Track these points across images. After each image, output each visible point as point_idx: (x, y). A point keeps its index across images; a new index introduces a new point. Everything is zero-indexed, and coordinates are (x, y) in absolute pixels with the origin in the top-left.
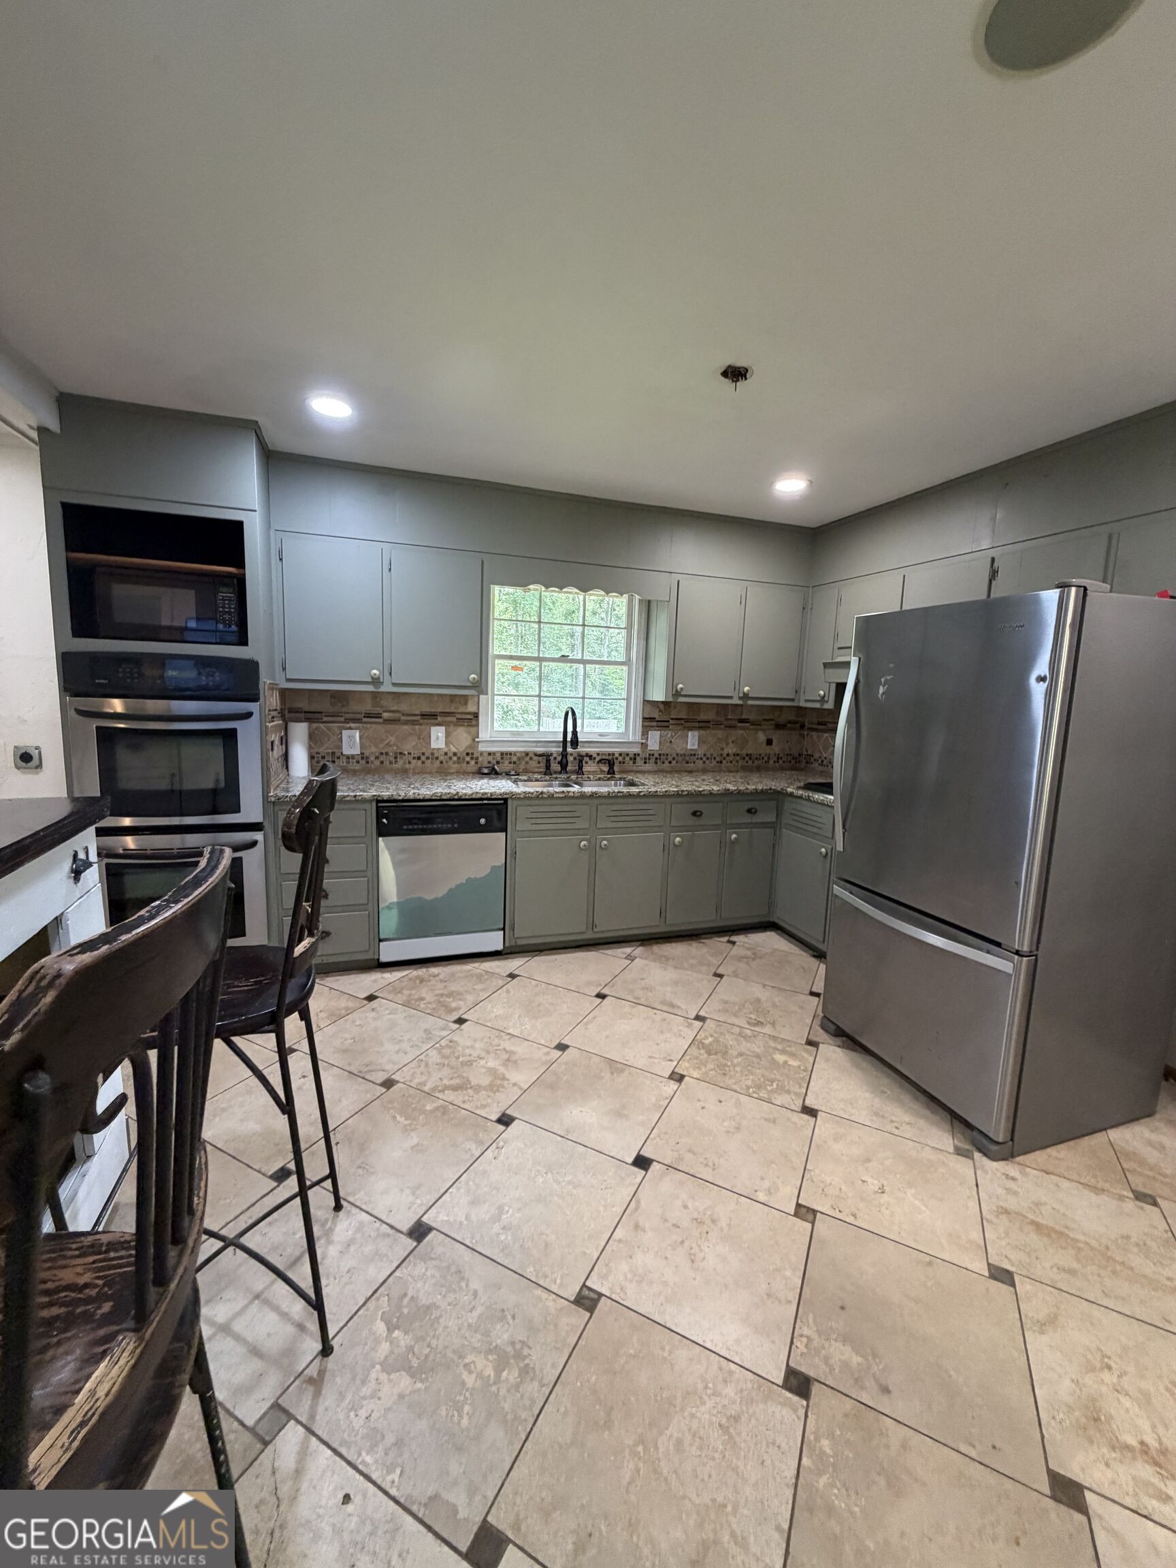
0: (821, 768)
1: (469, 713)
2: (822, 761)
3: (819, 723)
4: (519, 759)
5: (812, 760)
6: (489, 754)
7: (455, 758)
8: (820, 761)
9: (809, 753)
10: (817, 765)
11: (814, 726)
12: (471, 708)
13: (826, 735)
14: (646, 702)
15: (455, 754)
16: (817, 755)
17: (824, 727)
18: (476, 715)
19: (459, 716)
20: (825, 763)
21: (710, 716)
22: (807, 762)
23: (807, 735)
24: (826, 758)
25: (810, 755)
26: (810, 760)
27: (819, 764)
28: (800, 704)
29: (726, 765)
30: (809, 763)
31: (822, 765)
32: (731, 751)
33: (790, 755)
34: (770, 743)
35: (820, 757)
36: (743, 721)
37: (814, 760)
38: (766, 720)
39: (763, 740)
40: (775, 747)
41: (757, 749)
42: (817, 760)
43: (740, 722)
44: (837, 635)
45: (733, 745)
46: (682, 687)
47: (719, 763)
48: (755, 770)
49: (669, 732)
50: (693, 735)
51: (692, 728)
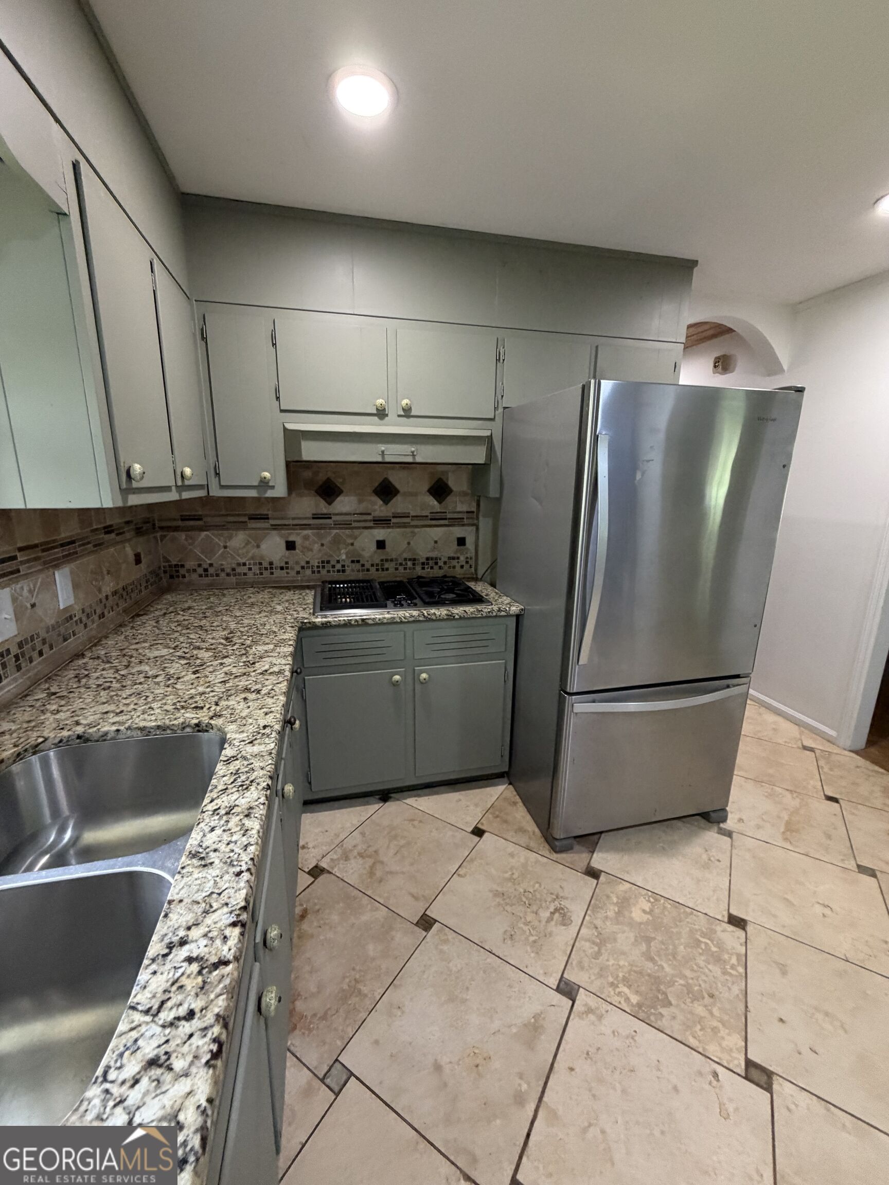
0: (206, 580)
2: (206, 570)
3: (184, 519)
5: (182, 571)
8: (200, 571)
9: (174, 563)
10: (194, 576)
11: (175, 524)
13: (204, 534)
16: (191, 564)
17: (199, 523)
20: (211, 571)
22: (172, 577)
23: (162, 538)
24: (211, 565)
25: (176, 566)
26: (177, 571)
27: (201, 576)
28: (216, 492)
29: (110, 615)
30: (178, 577)
31: (207, 576)
32: (108, 588)
33: (151, 573)
34: (138, 560)
35: (200, 565)
36: (108, 530)
37: (188, 571)
38: (128, 523)
39: (131, 557)
40: (143, 566)
41: (132, 574)
42: (195, 571)
43: (106, 533)
44: (277, 391)
45: (107, 578)
46: (137, 468)
47: (102, 616)
48: (137, 612)
49: (24, 585)
50: (61, 576)
51: (57, 566)
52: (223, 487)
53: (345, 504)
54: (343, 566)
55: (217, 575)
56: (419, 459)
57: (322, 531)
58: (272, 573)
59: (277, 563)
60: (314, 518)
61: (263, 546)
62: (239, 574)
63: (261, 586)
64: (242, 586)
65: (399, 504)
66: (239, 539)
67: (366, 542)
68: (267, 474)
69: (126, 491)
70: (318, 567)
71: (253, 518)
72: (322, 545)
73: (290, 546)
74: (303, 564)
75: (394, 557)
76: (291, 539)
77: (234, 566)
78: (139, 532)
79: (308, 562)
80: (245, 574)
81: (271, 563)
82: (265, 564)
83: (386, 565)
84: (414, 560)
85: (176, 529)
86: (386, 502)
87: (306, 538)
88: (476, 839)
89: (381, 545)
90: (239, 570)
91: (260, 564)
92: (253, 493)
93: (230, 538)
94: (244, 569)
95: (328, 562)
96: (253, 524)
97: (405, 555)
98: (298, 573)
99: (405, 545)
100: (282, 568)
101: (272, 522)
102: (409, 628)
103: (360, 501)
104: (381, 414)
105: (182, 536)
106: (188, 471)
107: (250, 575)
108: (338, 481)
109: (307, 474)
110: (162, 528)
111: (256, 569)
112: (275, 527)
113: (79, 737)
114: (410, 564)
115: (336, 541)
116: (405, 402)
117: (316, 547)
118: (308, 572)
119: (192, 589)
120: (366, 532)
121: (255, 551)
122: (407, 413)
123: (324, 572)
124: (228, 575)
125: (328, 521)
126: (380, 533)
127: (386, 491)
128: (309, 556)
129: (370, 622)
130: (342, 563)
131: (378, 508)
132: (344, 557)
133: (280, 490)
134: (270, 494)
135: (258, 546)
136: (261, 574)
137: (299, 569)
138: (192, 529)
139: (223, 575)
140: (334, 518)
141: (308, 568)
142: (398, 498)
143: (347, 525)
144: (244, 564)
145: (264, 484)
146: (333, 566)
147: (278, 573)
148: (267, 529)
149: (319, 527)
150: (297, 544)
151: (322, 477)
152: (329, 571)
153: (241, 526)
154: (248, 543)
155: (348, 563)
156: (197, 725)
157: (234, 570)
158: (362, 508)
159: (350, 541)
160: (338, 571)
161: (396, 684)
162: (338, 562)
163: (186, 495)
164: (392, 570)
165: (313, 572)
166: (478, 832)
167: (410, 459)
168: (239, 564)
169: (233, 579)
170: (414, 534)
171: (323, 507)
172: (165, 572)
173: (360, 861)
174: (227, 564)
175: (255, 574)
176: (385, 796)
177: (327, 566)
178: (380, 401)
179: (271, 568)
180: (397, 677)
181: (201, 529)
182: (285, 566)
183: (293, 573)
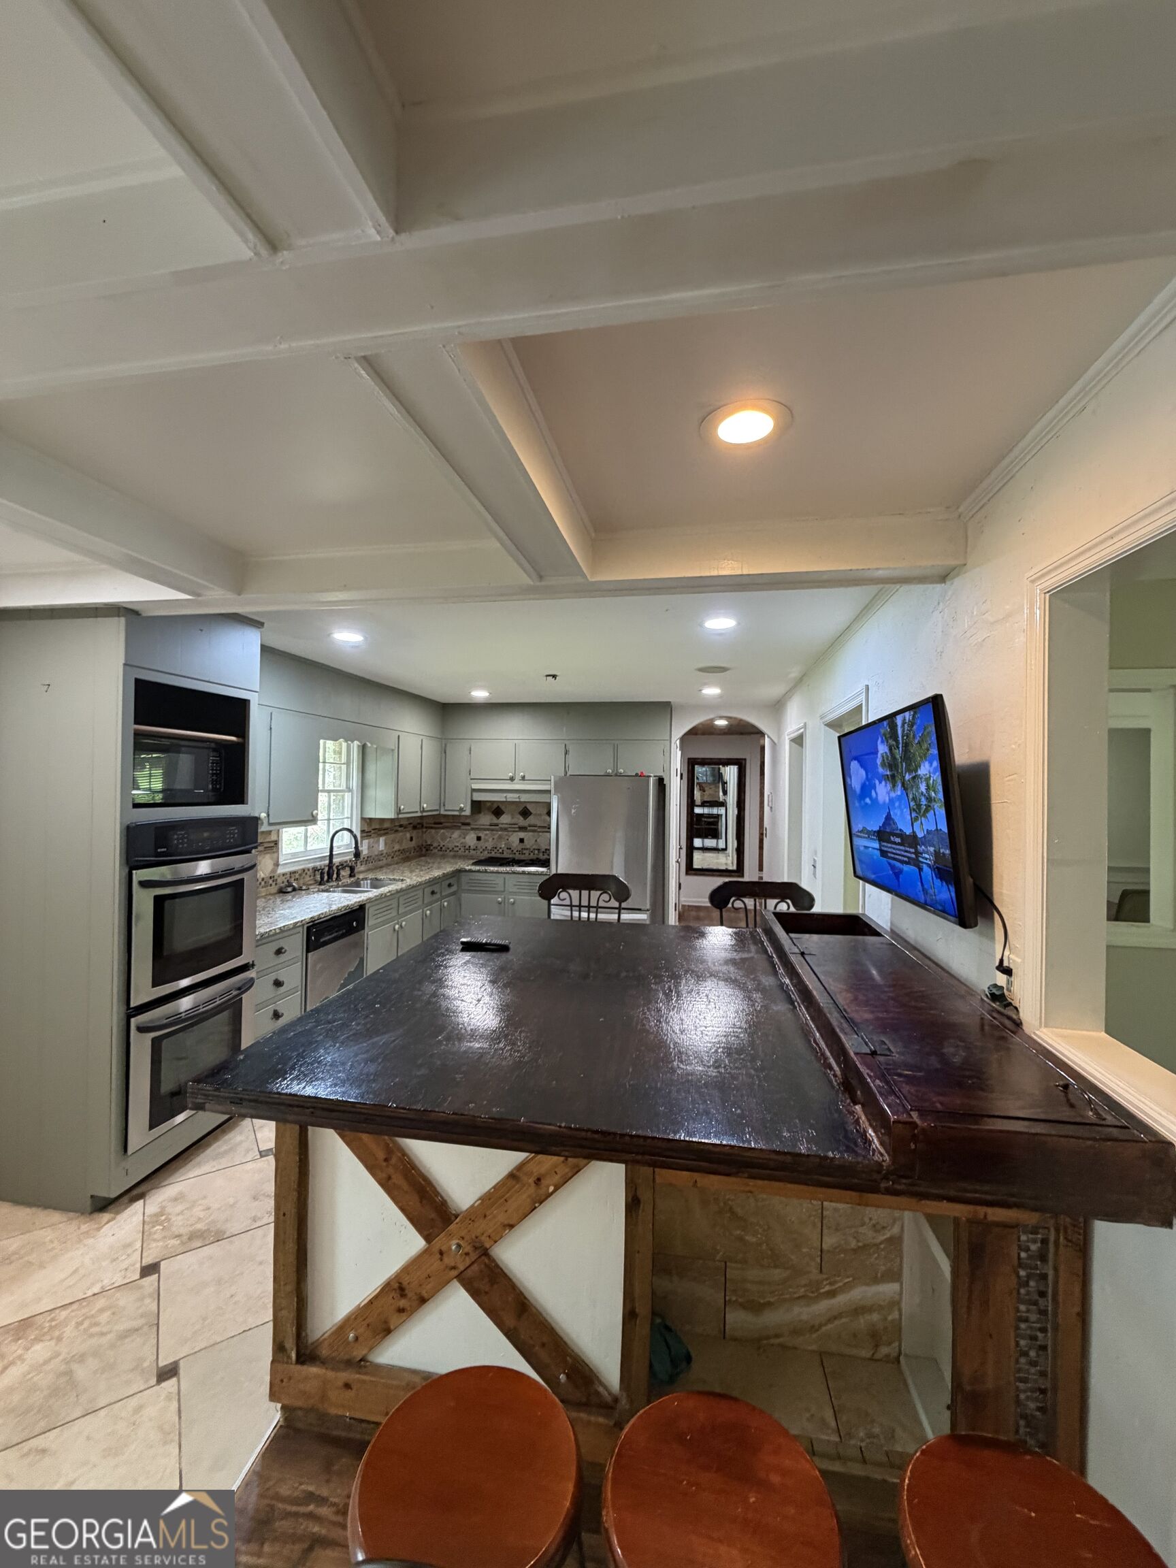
0: (441, 853)
1: (269, 842)
2: (441, 848)
3: (435, 823)
4: (300, 875)
5: (432, 848)
6: (283, 875)
7: (263, 883)
8: (439, 848)
9: (429, 843)
10: (436, 851)
11: (430, 825)
12: (273, 837)
13: (442, 831)
14: (363, 819)
15: (263, 879)
16: (435, 844)
17: (441, 825)
18: (276, 843)
19: (266, 845)
20: (444, 848)
21: (386, 825)
22: (427, 850)
23: (426, 831)
24: (444, 846)
25: (429, 845)
26: (430, 848)
27: (439, 850)
28: (443, 812)
29: (396, 859)
30: (429, 850)
31: (442, 851)
32: (397, 847)
33: (418, 846)
34: (411, 839)
35: (439, 845)
36: (401, 826)
37: (434, 848)
38: (410, 824)
39: (409, 838)
40: (414, 842)
41: (407, 845)
42: (437, 848)
44: (470, 771)
45: (398, 844)
46: (402, 807)
47: (393, 857)
48: (407, 859)
49: (372, 840)
50: (382, 840)
51: (381, 835)
52: (447, 811)
53: (505, 819)
54: (503, 851)
55: (446, 851)
56: (522, 800)
57: (494, 832)
58: (470, 852)
60: (489, 825)
61: (467, 837)
64: (454, 857)
65: (531, 820)
66: (456, 834)
67: (514, 838)
68: (462, 805)
69: (397, 815)
70: (491, 850)
71: (464, 824)
72: (493, 839)
73: (479, 839)
74: (484, 848)
75: (528, 847)
76: (479, 835)
77: (453, 847)
78: (415, 828)
79: (486, 847)
80: (458, 851)
81: (470, 847)
82: (467, 847)
83: (524, 852)
84: (539, 850)
85: (432, 828)
86: (525, 819)
87: (486, 835)
89: (522, 841)
90: (455, 849)
91: (465, 847)
92: (457, 813)
93: (453, 833)
94: (457, 849)
95: (496, 848)
96: (460, 828)
97: (534, 847)
99: (533, 842)
100: (474, 850)
101: (472, 826)
102: (507, 876)
103: (513, 818)
104: (512, 779)
105: (433, 831)
106: (425, 805)
107: (460, 852)
108: (503, 808)
109: (489, 804)
110: (426, 828)
111: (462, 849)
112: (472, 829)
114: (536, 852)
115: (500, 837)
116: (522, 774)
117: (490, 840)
118: (486, 852)
119: (434, 856)
120: (515, 834)
121: (463, 840)
122: (523, 778)
123: (493, 853)
124: (450, 851)
125: (497, 827)
126: (522, 835)
127: (525, 813)
128: (487, 845)
129: (488, 871)
130: (502, 848)
131: (521, 821)
132: (503, 846)
133: (468, 812)
134: (463, 814)
135: (465, 838)
136: (465, 852)
137: (482, 850)
138: (438, 828)
140: (500, 826)
142: (531, 817)
143: (505, 829)
144: (458, 846)
145: (461, 810)
146: (498, 850)
147: (472, 852)
148: (468, 830)
149: (493, 830)
150: (483, 838)
151: (495, 806)
154: (460, 836)
155: (505, 849)
157: (453, 849)
158: (514, 821)
159: (507, 838)
160: (500, 853)
161: (500, 903)
162: (500, 848)
163: (425, 814)
164: (527, 854)
167: (518, 800)
168: (455, 846)
169: (452, 853)
170: (539, 836)
171: (495, 821)
172: (425, 847)
174: (451, 846)
175: (462, 852)
177: (496, 851)
178: (511, 774)
179: (470, 849)
180: (500, 899)
181: (443, 828)
182: (476, 849)
183: (479, 852)
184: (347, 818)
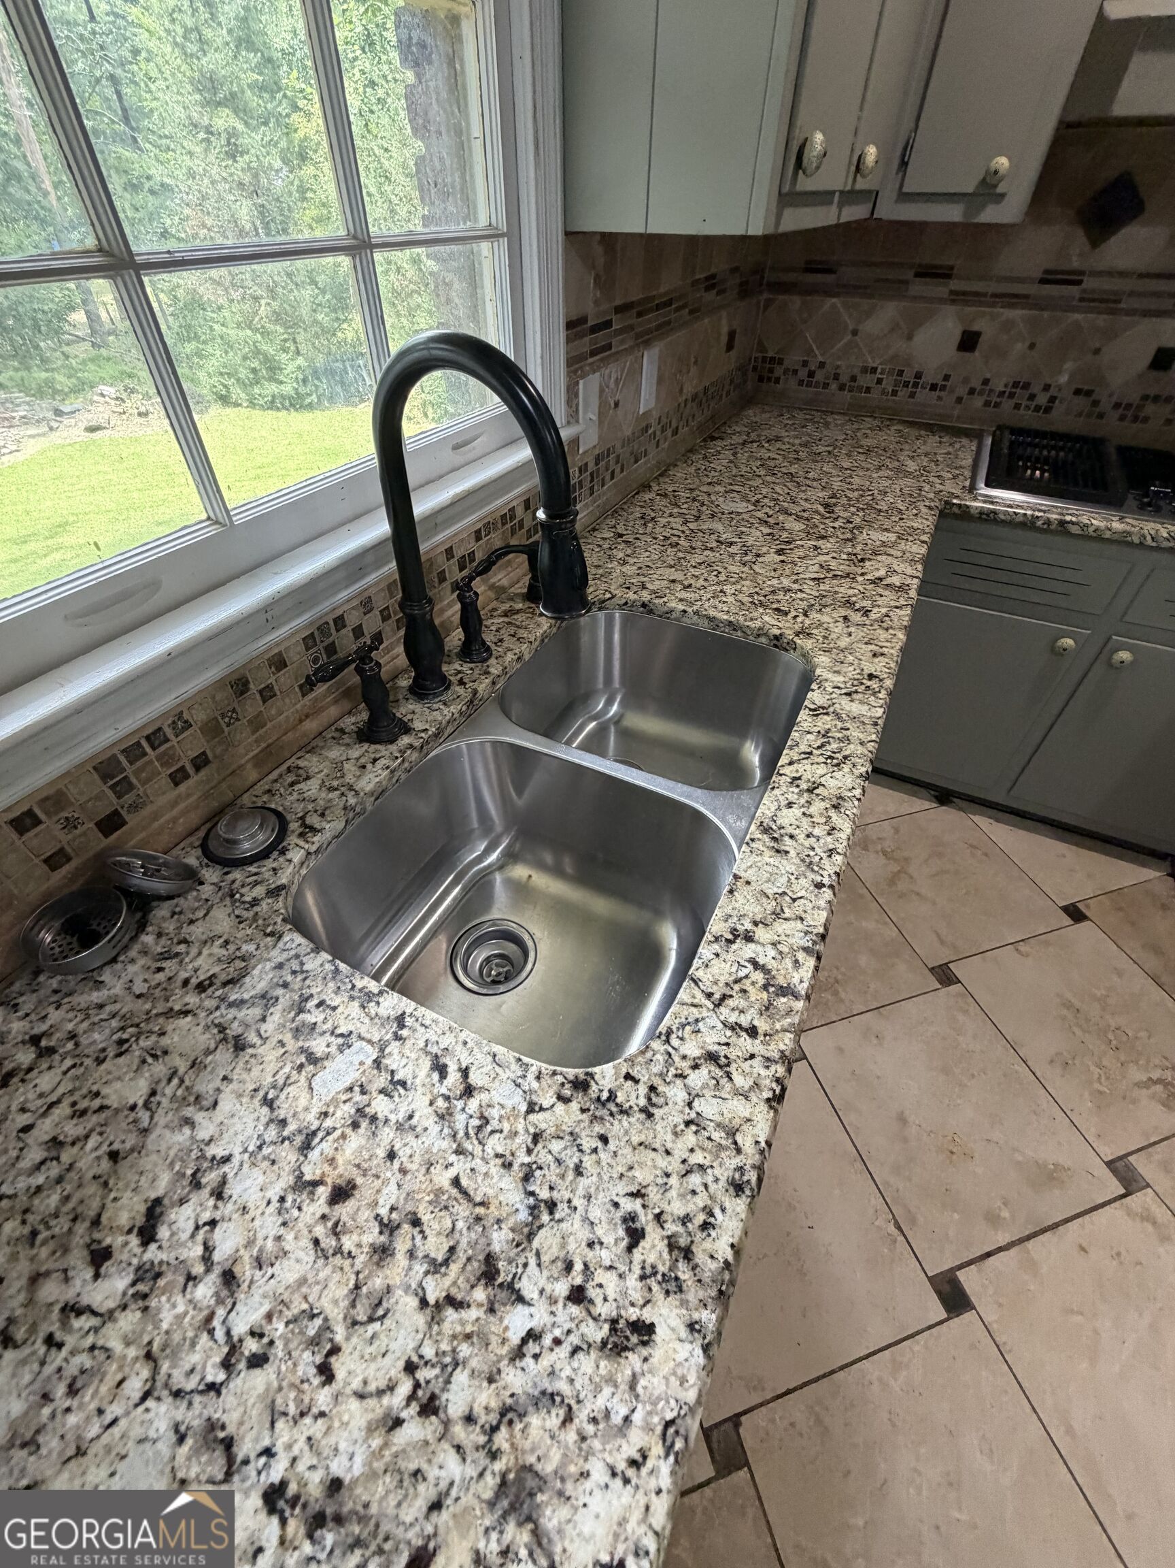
0: (808, 392)
2: (811, 373)
3: (810, 269)
5: (779, 371)
8: (803, 374)
9: (770, 354)
10: (792, 383)
11: (792, 278)
13: (830, 303)
14: (572, 236)
16: (793, 359)
17: (829, 278)
20: (819, 376)
21: (670, 281)
22: (761, 379)
23: (768, 303)
24: (822, 365)
25: (772, 359)
26: (771, 371)
27: (801, 383)
28: (888, 210)
29: (684, 431)
30: (769, 379)
31: (809, 385)
32: (689, 389)
34: (730, 347)
35: (805, 363)
36: (710, 283)
37: (786, 372)
38: (735, 271)
39: (724, 339)
40: (733, 354)
41: (719, 367)
42: (795, 372)
43: (708, 289)
45: (693, 369)
46: (817, 142)
47: (675, 432)
48: (711, 432)
49: (613, 371)
50: (650, 362)
51: (647, 344)
52: (904, 197)
53: (1131, 247)
54: (1052, 399)
55: (826, 386)
57: (1046, 314)
58: (912, 395)
59: (928, 378)
60: (1043, 281)
61: (920, 337)
62: (860, 389)
63: (889, 416)
64: (856, 412)
66: (883, 318)
67: (1132, 348)
68: (1003, 162)
69: (787, 198)
70: (1002, 394)
71: (924, 272)
72: (1032, 346)
73: (969, 342)
74: (976, 383)
76: (976, 326)
77: (856, 371)
78: (745, 291)
79: (986, 382)
80: (868, 390)
81: (918, 375)
82: (908, 376)
83: (1150, 410)
87: (1008, 326)
88: (1067, 921)
89: (1164, 359)
90: (862, 381)
91: (901, 373)
92: (953, 213)
93: (869, 314)
94: (866, 380)
95: (1026, 386)
96: (919, 287)
98: (959, 400)
100: (934, 387)
101: (954, 285)
105: (796, 302)
106: (869, 153)
107: (875, 394)
108: (1147, 181)
111: (888, 384)
112: (958, 298)
113: (644, 605)
115: (1067, 340)
117: (1019, 349)
118: (978, 402)
119: (785, 405)
120: (1145, 324)
121: (902, 345)
123: (1007, 405)
124: (842, 388)
125: (1074, 290)
128: (994, 368)
129: (1074, 530)
130: (1053, 392)
132: (1063, 379)
133: (1013, 204)
134: (990, 215)
135: (910, 337)
136: (894, 393)
137: (962, 391)
138: (811, 290)
139: (834, 386)
140: (1088, 283)
141: (981, 393)
143: (1108, 303)
144: (874, 370)
145: (989, 189)
146: (1032, 397)
147: (923, 395)
148: (942, 301)
149: (1044, 305)
150: (983, 340)
151: (1114, 168)
152: (1017, 406)
153: (896, 289)
154: (895, 328)
155: (1065, 393)
156: (776, 638)
157: (854, 379)
159: (1097, 343)
160: (1038, 408)
161: (1058, 654)
162: (1047, 388)
163: (846, 214)
164: (1155, 423)
165: (987, 404)
166: (1075, 914)
168: (865, 370)
169: (847, 397)
171: (1076, 254)
172: (755, 369)
173: (882, 860)
174: (847, 367)
175: (884, 392)
176: (944, 797)
177: (1021, 396)
179: (916, 385)
180: (1068, 642)
181: (828, 292)
182: (941, 383)
183: (949, 400)
184: (491, 235)
